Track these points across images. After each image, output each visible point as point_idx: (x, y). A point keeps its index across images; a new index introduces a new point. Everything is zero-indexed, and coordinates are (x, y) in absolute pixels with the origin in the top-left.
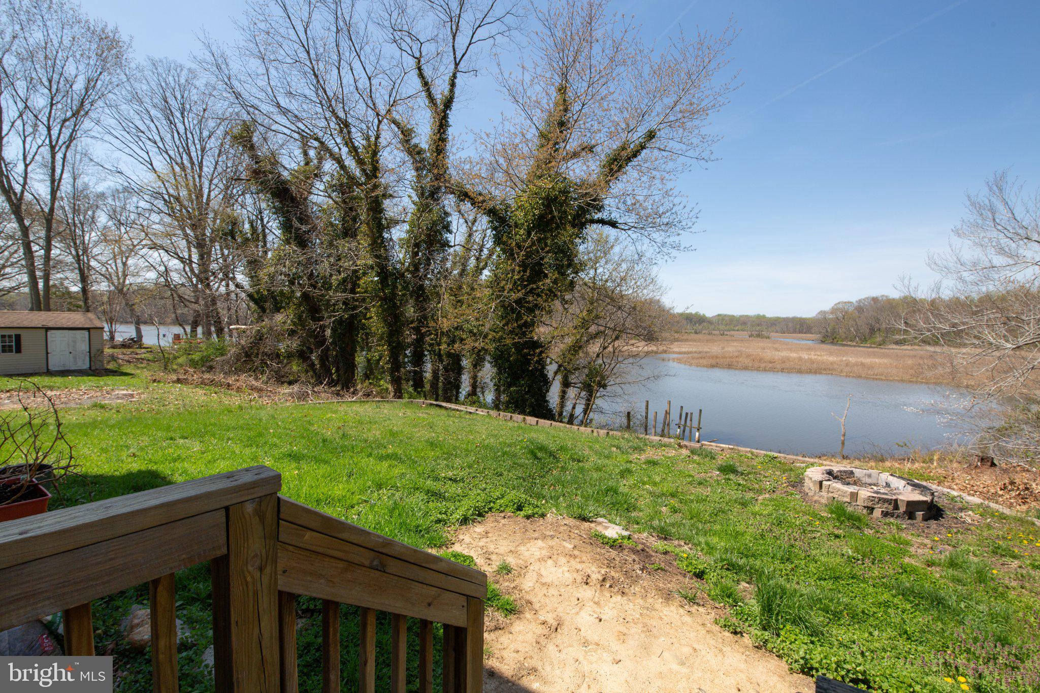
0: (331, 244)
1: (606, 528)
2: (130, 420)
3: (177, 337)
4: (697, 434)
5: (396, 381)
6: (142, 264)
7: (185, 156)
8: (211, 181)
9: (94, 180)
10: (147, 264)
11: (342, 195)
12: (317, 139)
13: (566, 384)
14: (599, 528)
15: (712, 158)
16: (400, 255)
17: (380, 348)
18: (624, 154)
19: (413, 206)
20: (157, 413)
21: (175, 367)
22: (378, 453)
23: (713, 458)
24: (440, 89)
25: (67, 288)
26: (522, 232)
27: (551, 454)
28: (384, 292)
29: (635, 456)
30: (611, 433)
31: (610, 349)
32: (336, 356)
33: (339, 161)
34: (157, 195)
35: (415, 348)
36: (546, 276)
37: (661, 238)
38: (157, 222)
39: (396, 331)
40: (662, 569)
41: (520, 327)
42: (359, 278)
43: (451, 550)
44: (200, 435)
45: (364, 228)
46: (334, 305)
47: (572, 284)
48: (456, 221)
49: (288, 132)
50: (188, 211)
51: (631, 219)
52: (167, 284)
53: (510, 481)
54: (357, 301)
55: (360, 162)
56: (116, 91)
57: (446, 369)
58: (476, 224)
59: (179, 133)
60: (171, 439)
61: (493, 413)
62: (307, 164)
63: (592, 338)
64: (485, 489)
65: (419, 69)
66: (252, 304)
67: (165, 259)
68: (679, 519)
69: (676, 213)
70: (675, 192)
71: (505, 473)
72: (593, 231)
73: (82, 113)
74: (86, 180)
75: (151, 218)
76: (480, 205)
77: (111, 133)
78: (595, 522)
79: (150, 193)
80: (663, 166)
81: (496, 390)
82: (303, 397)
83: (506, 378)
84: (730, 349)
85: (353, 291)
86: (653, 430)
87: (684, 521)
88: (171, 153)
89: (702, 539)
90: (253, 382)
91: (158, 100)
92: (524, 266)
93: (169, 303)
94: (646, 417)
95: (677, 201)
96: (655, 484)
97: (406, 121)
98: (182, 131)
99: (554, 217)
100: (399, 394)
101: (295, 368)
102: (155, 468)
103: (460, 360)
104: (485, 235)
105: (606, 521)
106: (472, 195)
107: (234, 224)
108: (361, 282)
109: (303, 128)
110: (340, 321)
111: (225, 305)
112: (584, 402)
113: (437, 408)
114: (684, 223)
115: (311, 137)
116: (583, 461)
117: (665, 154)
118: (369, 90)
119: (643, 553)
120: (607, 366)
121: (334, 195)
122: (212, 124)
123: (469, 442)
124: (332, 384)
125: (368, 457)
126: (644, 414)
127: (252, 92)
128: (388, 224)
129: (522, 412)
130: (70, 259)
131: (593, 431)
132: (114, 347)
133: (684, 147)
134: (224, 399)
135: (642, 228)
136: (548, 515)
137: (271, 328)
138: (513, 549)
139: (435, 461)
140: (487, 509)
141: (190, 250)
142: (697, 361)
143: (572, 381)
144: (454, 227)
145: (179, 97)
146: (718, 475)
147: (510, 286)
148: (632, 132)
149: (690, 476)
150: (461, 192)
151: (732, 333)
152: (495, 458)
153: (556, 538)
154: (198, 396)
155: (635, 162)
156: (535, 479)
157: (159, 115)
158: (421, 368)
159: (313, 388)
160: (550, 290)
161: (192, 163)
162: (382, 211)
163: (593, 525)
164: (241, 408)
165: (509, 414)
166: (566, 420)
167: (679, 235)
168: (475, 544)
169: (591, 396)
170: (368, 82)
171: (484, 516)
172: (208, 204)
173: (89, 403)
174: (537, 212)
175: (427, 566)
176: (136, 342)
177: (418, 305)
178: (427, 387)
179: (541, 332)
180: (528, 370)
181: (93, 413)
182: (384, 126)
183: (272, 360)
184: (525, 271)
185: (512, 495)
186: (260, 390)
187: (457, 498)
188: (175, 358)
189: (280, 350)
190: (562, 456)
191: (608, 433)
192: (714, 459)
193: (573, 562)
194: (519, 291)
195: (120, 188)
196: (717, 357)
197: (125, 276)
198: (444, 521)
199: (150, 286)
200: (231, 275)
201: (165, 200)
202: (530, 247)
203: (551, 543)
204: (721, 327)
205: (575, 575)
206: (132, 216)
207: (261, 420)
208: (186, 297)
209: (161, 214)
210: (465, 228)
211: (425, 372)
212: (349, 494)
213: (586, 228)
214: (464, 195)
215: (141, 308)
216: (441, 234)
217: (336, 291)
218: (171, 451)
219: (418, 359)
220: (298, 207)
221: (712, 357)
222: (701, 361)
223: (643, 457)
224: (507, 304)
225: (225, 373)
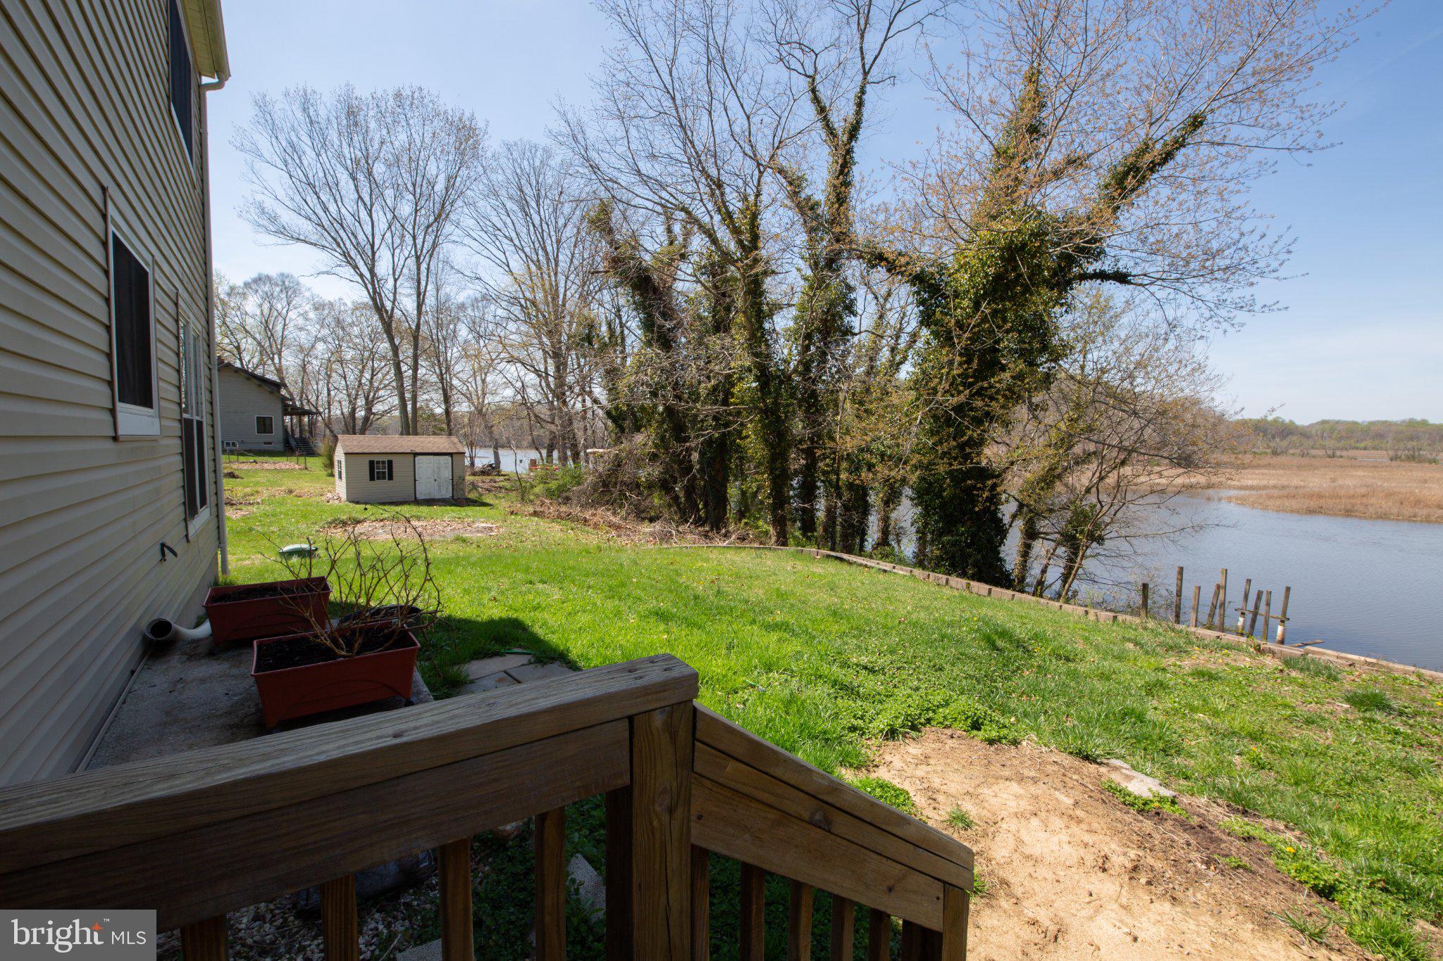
0: (700, 342)
1: (1129, 778)
2: (490, 558)
3: (533, 463)
4: (1280, 629)
5: (779, 521)
6: (500, 379)
7: (540, 252)
8: (567, 278)
9: (455, 289)
10: (504, 380)
11: (713, 277)
12: (684, 209)
13: (1031, 534)
14: (1116, 777)
15: (1321, 143)
16: (785, 352)
17: (758, 477)
18: (1148, 158)
19: (802, 282)
20: (515, 551)
21: (532, 497)
22: (764, 620)
23: (1332, 677)
24: (841, 115)
25: (431, 410)
26: (966, 303)
27: (1019, 644)
28: (764, 401)
29: (1171, 660)
30: (1121, 617)
31: (1111, 479)
32: (705, 486)
33: (711, 235)
34: (514, 300)
35: (805, 477)
36: (1003, 368)
37: (1215, 294)
38: (515, 331)
39: (780, 454)
40: (1245, 869)
41: (961, 447)
42: (733, 385)
43: (873, 776)
44: (560, 579)
45: (741, 318)
46: (702, 421)
47: (1048, 379)
48: (861, 297)
49: (650, 205)
50: (544, 316)
51: (1156, 266)
52: (524, 403)
53: (955, 679)
54: (730, 414)
55: (736, 231)
56: (473, 187)
57: (846, 508)
58: (890, 300)
59: (534, 226)
60: (531, 583)
61: (918, 572)
62: (671, 243)
63: (1077, 463)
64: (917, 689)
65: (814, 91)
66: (610, 423)
67: (522, 373)
68: (1272, 782)
69: (1246, 248)
70: (1246, 211)
71: (948, 667)
72: (1083, 293)
73: (444, 216)
74: (448, 290)
75: (508, 327)
76: (903, 269)
77: (469, 235)
78: (1107, 765)
79: (506, 298)
80: (1219, 172)
81: (920, 538)
82: (666, 537)
83: (936, 522)
84: (1350, 482)
85: (725, 402)
86: (1193, 616)
87: (1281, 787)
88: (527, 250)
89: (1326, 827)
90: (611, 518)
91: (514, 192)
92: (967, 354)
93: (526, 422)
94: (1179, 594)
95: (1246, 227)
96: (1216, 713)
97: (795, 167)
98: (537, 222)
99: (1020, 275)
100: (783, 540)
101: (656, 501)
102: (515, 616)
103: (865, 494)
104: (904, 314)
105: (1125, 765)
106: (891, 257)
107: (591, 326)
108: (736, 390)
109: (667, 197)
110: (709, 442)
111: (581, 425)
112: (1062, 563)
113: (837, 562)
114: (1261, 264)
115: (677, 208)
116: (1074, 660)
117: (1223, 150)
118: (747, 134)
119: (1201, 830)
120: (1105, 509)
121: (703, 278)
122: (567, 209)
123: (887, 615)
124: (699, 522)
125: (751, 624)
126: (1174, 589)
127: (611, 162)
128: (770, 310)
129: (963, 575)
130: (434, 378)
131: (1087, 612)
132: (474, 474)
133: (1262, 133)
134: (581, 537)
135: (1178, 280)
136: (1024, 743)
137: (630, 452)
138: (971, 790)
139: (840, 637)
140: (922, 720)
141: (546, 361)
142: (1278, 502)
143: (1042, 530)
144: (859, 307)
145: (534, 183)
146: (1346, 711)
147: (945, 385)
148: (1158, 124)
149: (1286, 706)
150: (872, 255)
151: (1352, 453)
152: (930, 643)
153: (1040, 783)
154: (554, 531)
155: (1166, 170)
156: (995, 682)
157: (515, 208)
158: (812, 505)
159: (677, 526)
160: (1010, 389)
161: (548, 259)
162: (762, 294)
163: (1103, 770)
164: (599, 549)
165: (945, 577)
166: (1031, 590)
167: (1252, 284)
168: (909, 772)
169: (1076, 554)
170: (746, 122)
171: (919, 731)
172: (564, 305)
173: (450, 536)
174: (991, 271)
175: (889, 829)
176: (493, 469)
177: (809, 418)
178: (820, 529)
179: (992, 454)
180: (972, 511)
181: (455, 547)
182: (768, 177)
183: (631, 491)
184: (969, 362)
185: (962, 703)
186: (618, 527)
187: (878, 697)
188: (532, 487)
189: (639, 478)
190: (1038, 649)
191: (1115, 617)
192: (1335, 679)
193: (1075, 828)
194: (959, 393)
195: (479, 296)
196: (1320, 496)
197: (484, 394)
198: (861, 729)
199: (507, 405)
200: (588, 389)
201: (521, 306)
202: (978, 325)
203: (1033, 789)
204: (1328, 443)
205: (1082, 852)
206: (491, 327)
207: (621, 565)
208: (542, 416)
209: (518, 323)
210: (876, 307)
211: (818, 510)
212: (730, 674)
213: (1071, 289)
214: (877, 258)
215: (502, 431)
216: (841, 318)
217: (704, 403)
218: (531, 597)
219: (808, 492)
220: (660, 299)
221: (1311, 496)
222: (1287, 503)
223: (1187, 664)
224: (940, 413)
225: (582, 506)
